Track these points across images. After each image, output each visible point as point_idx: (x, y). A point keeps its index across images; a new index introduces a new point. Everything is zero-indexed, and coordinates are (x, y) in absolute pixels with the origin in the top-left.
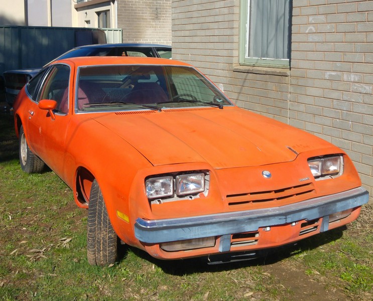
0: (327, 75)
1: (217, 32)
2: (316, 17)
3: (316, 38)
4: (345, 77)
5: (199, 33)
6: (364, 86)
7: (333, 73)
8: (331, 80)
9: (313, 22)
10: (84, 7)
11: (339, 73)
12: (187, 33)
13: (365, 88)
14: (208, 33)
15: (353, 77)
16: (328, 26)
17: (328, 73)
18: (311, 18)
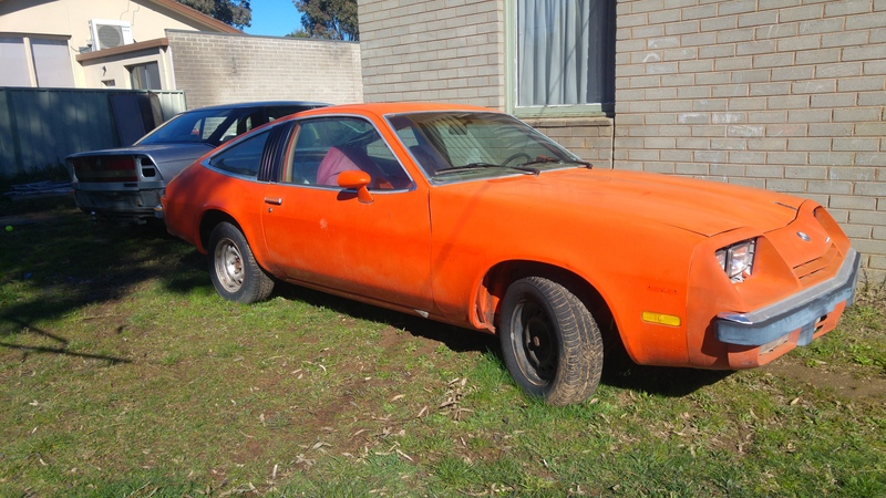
0: (683, 118)
1: (462, 73)
2: (661, 40)
3: (662, 69)
4: (716, 118)
5: (423, 76)
6: (749, 127)
7: (694, 115)
8: (690, 124)
9: (656, 46)
10: (99, 58)
11: (704, 114)
12: (398, 78)
13: (750, 131)
14: (443, 74)
15: (728, 118)
16: (684, 51)
17: (685, 115)
18: (651, 43)
